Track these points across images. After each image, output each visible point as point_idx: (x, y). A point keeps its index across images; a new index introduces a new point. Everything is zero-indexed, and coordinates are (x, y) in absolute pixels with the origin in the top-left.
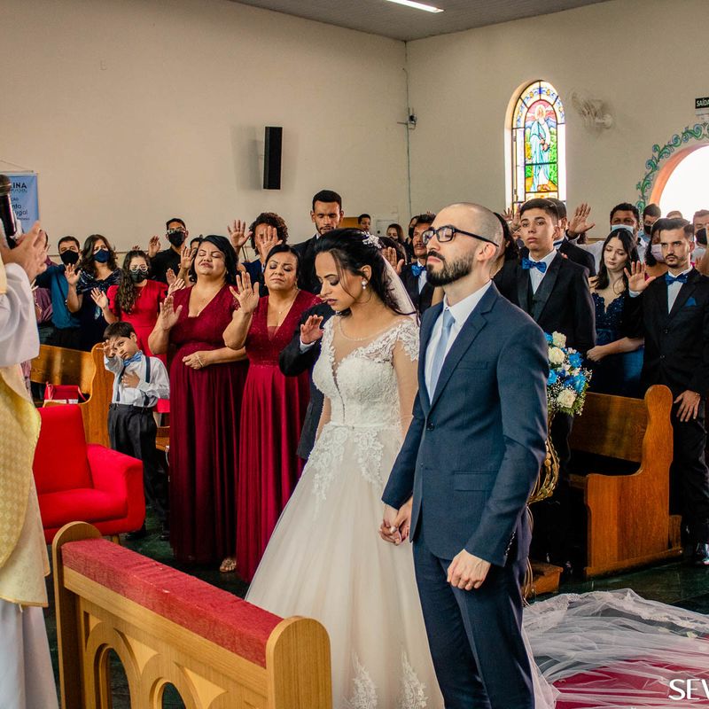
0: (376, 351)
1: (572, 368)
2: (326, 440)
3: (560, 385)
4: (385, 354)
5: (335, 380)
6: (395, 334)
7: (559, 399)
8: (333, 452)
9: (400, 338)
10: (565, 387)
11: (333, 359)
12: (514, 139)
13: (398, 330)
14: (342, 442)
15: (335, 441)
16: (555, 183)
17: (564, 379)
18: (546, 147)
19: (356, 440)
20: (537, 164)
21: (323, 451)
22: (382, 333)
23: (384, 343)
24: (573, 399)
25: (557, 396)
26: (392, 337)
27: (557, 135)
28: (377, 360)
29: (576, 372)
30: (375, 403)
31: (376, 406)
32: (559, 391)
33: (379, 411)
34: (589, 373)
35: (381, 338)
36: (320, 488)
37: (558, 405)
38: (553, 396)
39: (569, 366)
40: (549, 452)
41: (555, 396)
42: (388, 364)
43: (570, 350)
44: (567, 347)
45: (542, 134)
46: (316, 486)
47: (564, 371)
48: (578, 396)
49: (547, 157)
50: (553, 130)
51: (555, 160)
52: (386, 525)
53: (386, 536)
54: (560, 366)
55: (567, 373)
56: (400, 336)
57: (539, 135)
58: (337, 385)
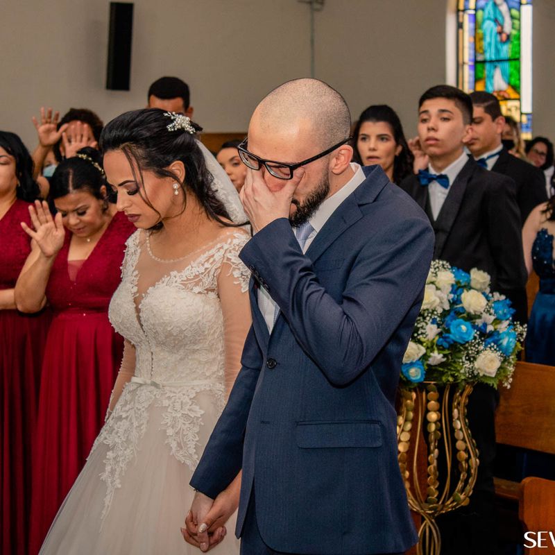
0: (196, 276)
1: (497, 321)
2: (126, 403)
3: (479, 344)
4: (207, 281)
5: (139, 318)
6: (222, 252)
7: (477, 364)
8: (134, 420)
9: (229, 259)
10: (486, 346)
11: (135, 289)
12: (460, 26)
13: (226, 247)
14: (146, 405)
15: (137, 405)
16: (516, 88)
17: (486, 336)
18: (504, 37)
19: (166, 403)
20: (491, 61)
21: (120, 418)
22: (203, 252)
23: (207, 265)
24: (497, 364)
25: (475, 359)
26: (218, 256)
27: (519, 20)
28: (197, 289)
29: (504, 327)
30: (194, 351)
31: (196, 356)
32: (478, 352)
33: (200, 362)
34: (522, 329)
35: (203, 258)
36: (113, 472)
37: (476, 372)
38: (469, 360)
39: (492, 318)
40: (464, 440)
41: (471, 359)
42: (212, 295)
43: (497, 296)
44: (492, 292)
45: (500, 19)
46: (108, 468)
47: (485, 325)
48: (505, 360)
49: (506, 51)
50: (514, 12)
51: (517, 56)
52: (192, 520)
53: (190, 536)
54: (480, 317)
55: (490, 328)
56: (229, 255)
57: (496, 21)
58: (142, 326)
